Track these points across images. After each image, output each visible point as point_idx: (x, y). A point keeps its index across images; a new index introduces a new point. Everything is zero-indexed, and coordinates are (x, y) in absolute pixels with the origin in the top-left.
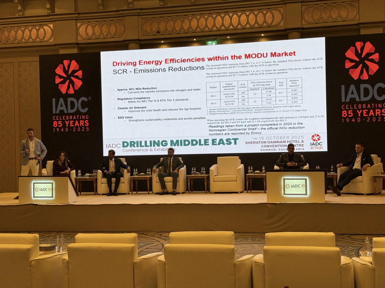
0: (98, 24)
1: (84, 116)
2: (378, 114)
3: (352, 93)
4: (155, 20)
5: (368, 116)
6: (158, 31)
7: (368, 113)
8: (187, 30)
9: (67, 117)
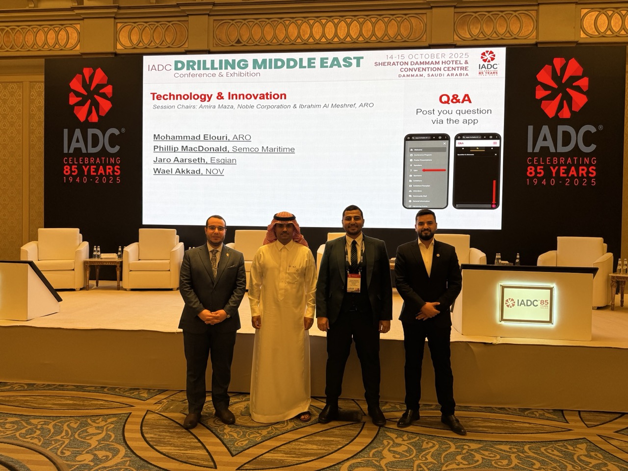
0: (148, 26)
1: (112, 159)
2: (582, 174)
3: (545, 139)
4: (235, 24)
5: (568, 177)
6: (239, 39)
7: (567, 171)
8: (283, 41)
9: (86, 159)
